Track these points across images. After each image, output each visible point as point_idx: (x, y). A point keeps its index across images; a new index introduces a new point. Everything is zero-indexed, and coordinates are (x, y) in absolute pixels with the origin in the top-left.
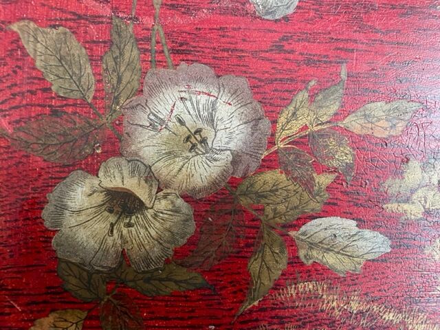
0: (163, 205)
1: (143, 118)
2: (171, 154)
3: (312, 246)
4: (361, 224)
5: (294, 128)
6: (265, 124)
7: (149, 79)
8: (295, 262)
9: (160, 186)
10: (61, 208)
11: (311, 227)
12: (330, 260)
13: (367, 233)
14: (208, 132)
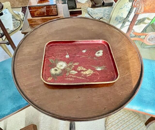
0: (59, 70)
1: (58, 64)
2: (60, 67)
3: (71, 72)
4: (75, 71)
5: (70, 65)
6: (67, 65)
7: (58, 62)
8: (70, 74)
9: (59, 69)
10: (51, 70)
11: (71, 71)
12: (73, 73)
13: (76, 72)
14: (63, 65)
